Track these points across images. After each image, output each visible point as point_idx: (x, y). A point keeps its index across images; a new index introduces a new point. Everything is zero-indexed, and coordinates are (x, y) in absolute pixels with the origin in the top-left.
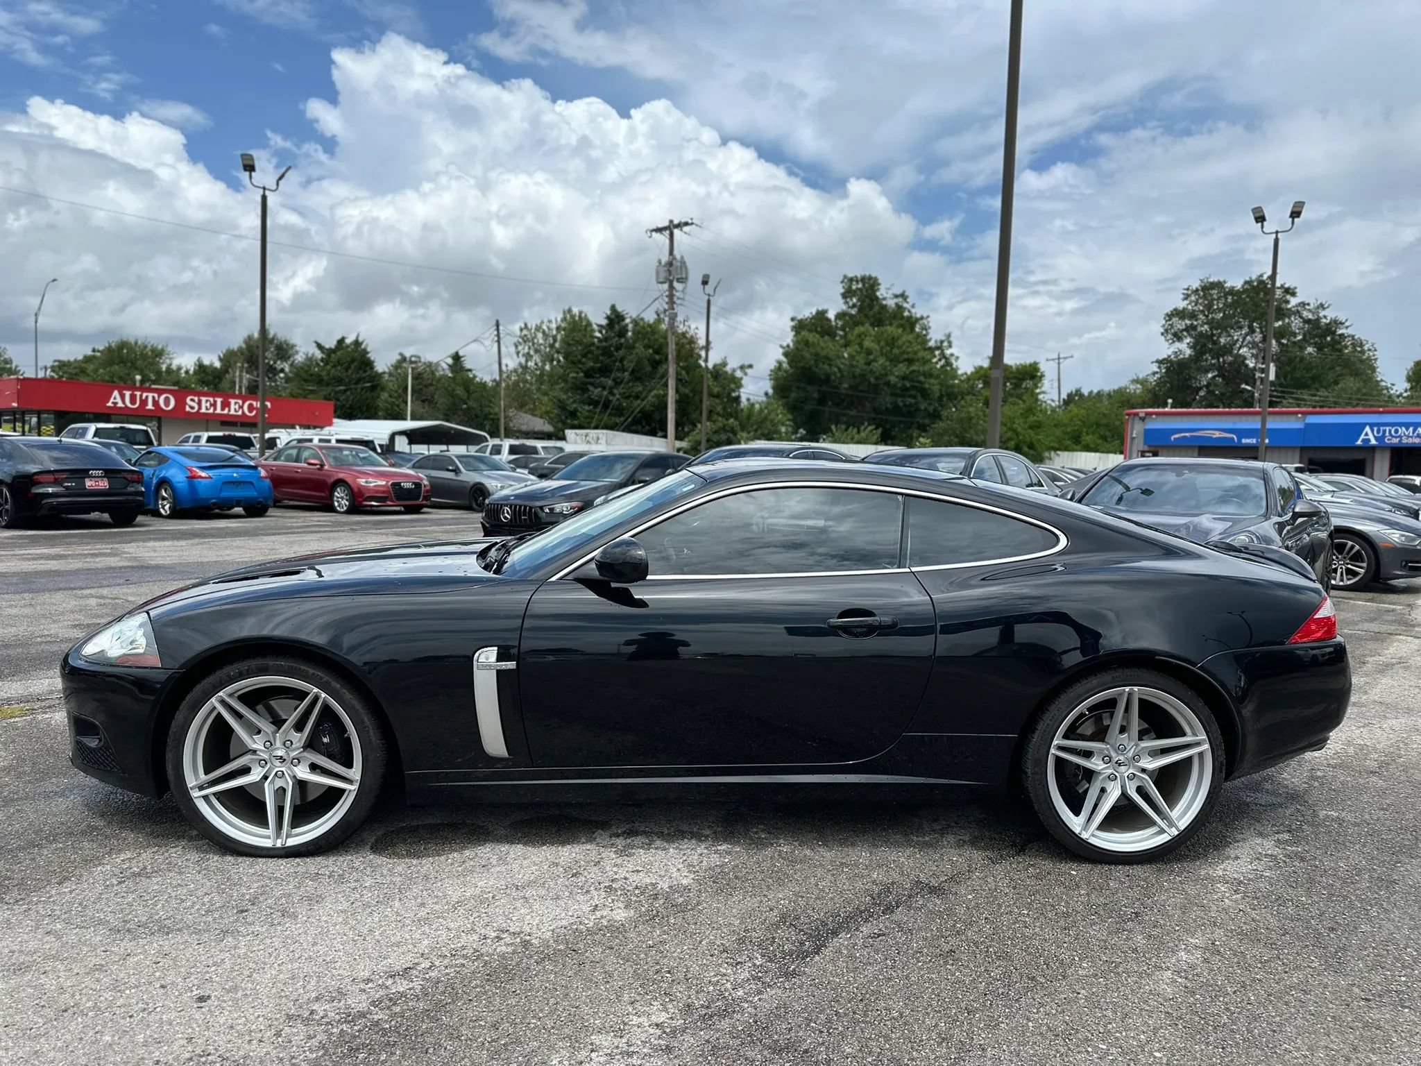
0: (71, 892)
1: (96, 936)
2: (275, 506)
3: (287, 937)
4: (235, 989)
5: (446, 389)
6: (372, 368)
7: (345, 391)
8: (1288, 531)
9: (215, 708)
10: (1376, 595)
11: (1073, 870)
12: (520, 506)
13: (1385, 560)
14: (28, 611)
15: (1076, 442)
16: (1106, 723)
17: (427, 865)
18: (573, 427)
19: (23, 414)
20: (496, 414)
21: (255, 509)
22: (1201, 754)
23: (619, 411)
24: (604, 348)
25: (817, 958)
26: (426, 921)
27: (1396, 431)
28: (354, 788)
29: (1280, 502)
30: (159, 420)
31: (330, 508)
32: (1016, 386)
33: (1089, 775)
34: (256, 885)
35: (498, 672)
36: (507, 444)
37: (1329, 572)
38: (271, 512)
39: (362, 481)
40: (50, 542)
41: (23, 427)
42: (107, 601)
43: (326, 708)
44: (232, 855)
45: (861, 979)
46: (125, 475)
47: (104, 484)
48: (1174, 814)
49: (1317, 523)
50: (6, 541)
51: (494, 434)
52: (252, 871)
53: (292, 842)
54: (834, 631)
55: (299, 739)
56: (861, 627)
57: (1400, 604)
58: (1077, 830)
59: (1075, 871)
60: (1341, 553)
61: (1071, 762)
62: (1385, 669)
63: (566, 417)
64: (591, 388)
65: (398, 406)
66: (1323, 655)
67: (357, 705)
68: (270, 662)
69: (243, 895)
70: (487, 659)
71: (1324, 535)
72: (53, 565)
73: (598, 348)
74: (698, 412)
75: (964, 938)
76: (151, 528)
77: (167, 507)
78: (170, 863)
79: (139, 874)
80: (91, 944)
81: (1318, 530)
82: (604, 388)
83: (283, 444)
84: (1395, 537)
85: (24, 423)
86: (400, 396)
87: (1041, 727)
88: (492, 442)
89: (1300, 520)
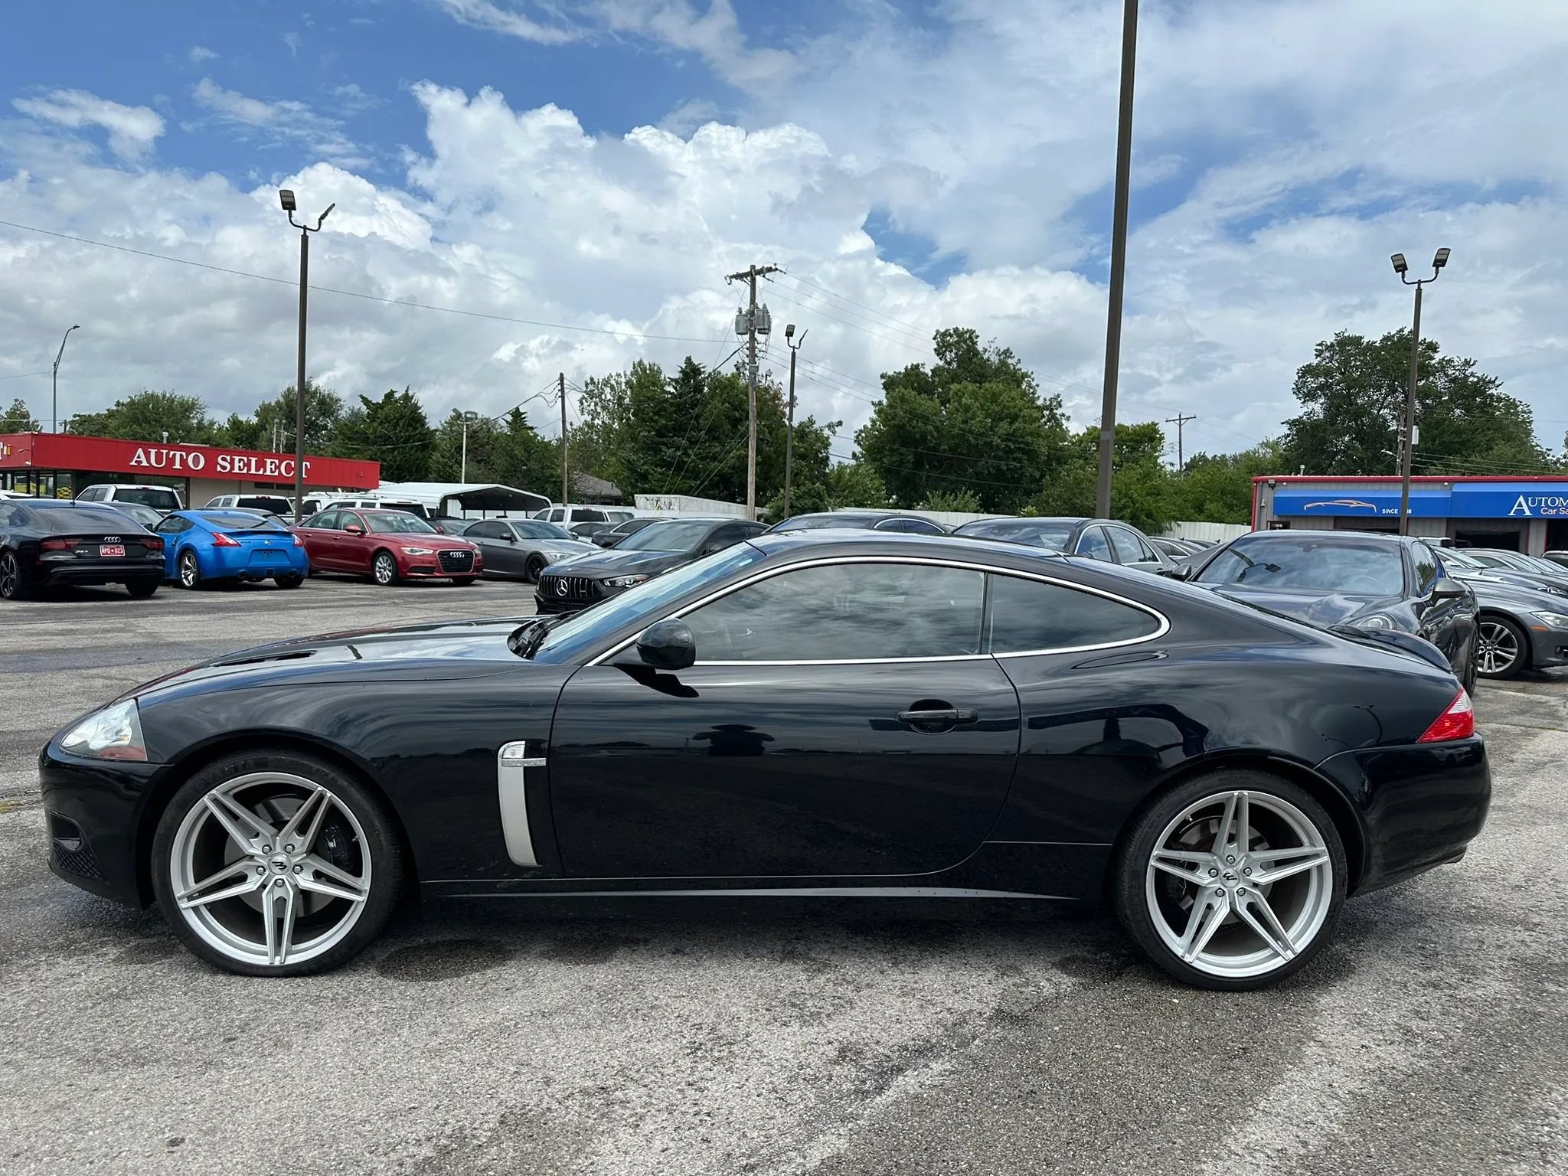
0: (38, 1016)
1: (61, 1068)
2: (310, 577)
3: (278, 1071)
4: (213, 1131)
5: (504, 449)
6: (423, 425)
7: (393, 450)
8: (1427, 614)
9: (206, 808)
10: (1527, 684)
11: (1176, 998)
12: (578, 579)
13: (1538, 645)
14: (24, 693)
15: (1199, 512)
16: (1213, 831)
17: (443, 988)
18: (644, 492)
19: (38, 473)
20: (558, 477)
21: (288, 580)
22: (1320, 868)
23: (695, 474)
24: (679, 405)
25: (878, 1099)
26: (437, 1052)
27: (1553, 502)
28: (361, 899)
29: (1419, 581)
30: (187, 480)
31: (371, 580)
32: (1133, 449)
33: (1194, 889)
34: (248, 1009)
35: (525, 768)
36: (569, 509)
37: (1475, 659)
38: (305, 583)
39: (407, 550)
40: (58, 616)
41: (38, 488)
42: (114, 682)
43: (333, 809)
44: (224, 974)
45: (927, 1124)
46: (143, 541)
47: (120, 551)
48: (1290, 935)
49: (1461, 604)
50: (10, 614)
51: (556, 499)
52: (245, 993)
53: (292, 960)
54: (905, 725)
55: (301, 843)
56: (935, 720)
57: (1555, 695)
58: (1179, 952)
59: (1177, 999)
60: (1489, 637)
61: (1173, 876)
62: (1535, 768)
63: (637, 481)
64: (664, 449)
65: (451, 467)
66: (1460, 755)
67: (368, 807)
68: (270, 756)
69: (233, 1021)
70: (513, 754)
71: (1468, 617)
72: (60, 642)
73: (672, 404)
74: (782, 475)
75: (1047, 1076)
76: (171, 601)
77: (190, 577)
78: (153, 983)
79: (118, 996)
80: (54, 1076)
81: (1460, 612)
82: (678, 449)
83: (323, 508)
84: (1550, 620)
85: (39, 483)
86: (452, 456)
87: (1138, 835)
88: (554, 507)
89: (1442, 601)
